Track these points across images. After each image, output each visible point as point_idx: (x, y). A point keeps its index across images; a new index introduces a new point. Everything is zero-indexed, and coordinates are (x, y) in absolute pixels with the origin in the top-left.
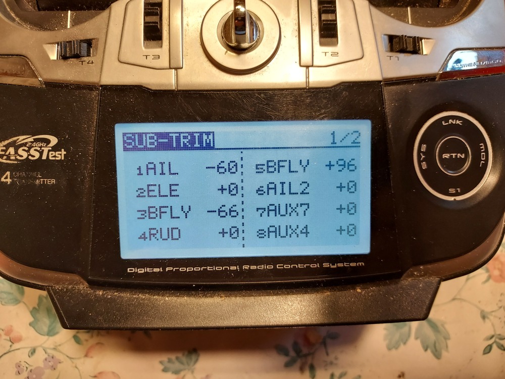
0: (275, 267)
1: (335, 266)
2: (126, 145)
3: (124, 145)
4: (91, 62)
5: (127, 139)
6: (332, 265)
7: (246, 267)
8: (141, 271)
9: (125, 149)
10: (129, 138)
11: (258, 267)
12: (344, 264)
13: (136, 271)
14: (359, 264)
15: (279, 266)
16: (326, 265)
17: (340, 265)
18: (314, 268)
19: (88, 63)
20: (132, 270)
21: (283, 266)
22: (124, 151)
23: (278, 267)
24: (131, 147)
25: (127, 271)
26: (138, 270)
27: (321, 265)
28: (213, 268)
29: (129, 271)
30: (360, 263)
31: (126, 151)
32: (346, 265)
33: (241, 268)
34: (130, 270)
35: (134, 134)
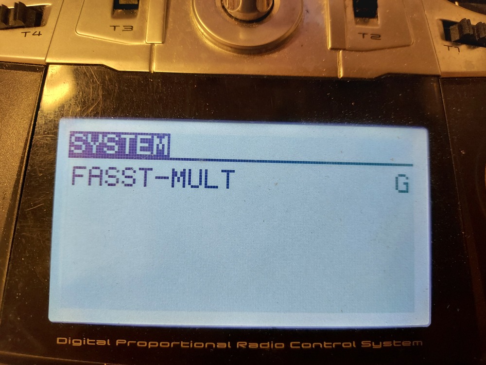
0: (287, 345)
1: (380, 346)
2: (73, 148)
3: (70, 148)
4: (38, 33)
5: (76, 141)
6: (375, 345)
7: (241, 344)
8: (77, 343)
9: (72, 155)
10: (78, 139)
11: (261, 345)
12: (392, 343)
13: (70, 343)
14: (415, 343)
15: (293, 345)
16: (365, 344)
17: (387, 344)
18: (346, 348)
19: (33, 35)
20: (64, 341)
21: (300, 345)
22: (69, 157)
23: (291, 347)
24: (80, 151)
25: (56, 340)
26: (73, 340)
27: (359, 344)
28: (189, 345)
29: (58, 342)
30: (417, 342)
31: (72, 157)
32: (396, 344)
33: (234, 345)
34: (60, 341)
35: (86, 134)
